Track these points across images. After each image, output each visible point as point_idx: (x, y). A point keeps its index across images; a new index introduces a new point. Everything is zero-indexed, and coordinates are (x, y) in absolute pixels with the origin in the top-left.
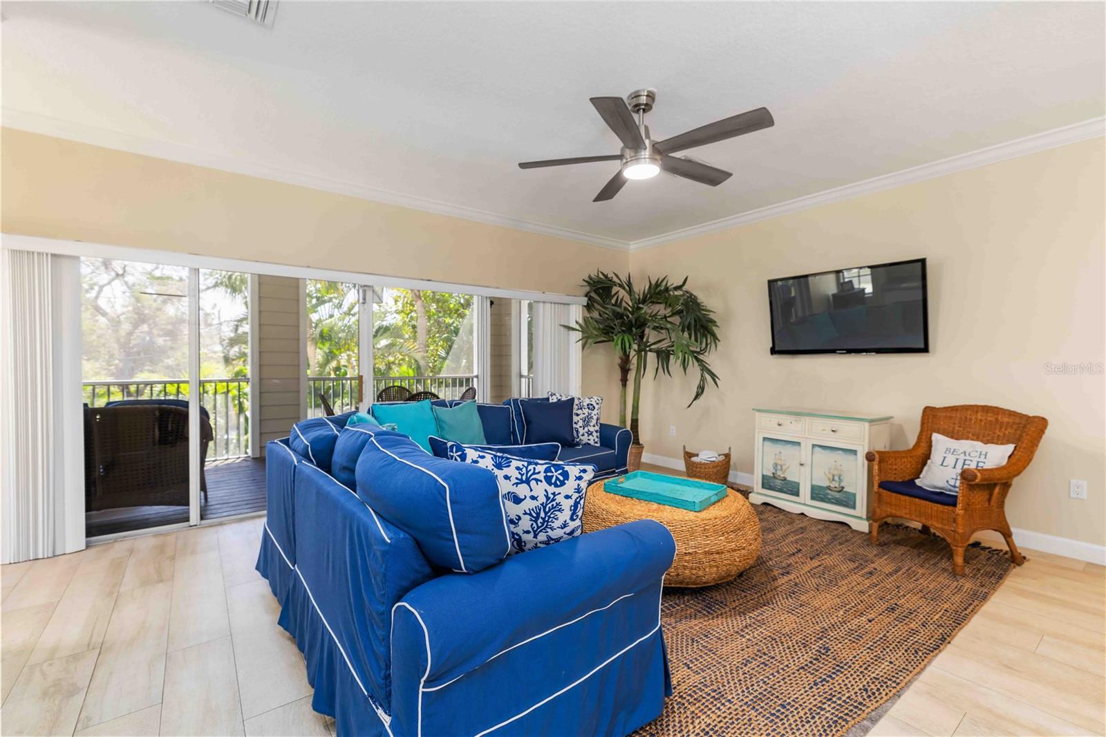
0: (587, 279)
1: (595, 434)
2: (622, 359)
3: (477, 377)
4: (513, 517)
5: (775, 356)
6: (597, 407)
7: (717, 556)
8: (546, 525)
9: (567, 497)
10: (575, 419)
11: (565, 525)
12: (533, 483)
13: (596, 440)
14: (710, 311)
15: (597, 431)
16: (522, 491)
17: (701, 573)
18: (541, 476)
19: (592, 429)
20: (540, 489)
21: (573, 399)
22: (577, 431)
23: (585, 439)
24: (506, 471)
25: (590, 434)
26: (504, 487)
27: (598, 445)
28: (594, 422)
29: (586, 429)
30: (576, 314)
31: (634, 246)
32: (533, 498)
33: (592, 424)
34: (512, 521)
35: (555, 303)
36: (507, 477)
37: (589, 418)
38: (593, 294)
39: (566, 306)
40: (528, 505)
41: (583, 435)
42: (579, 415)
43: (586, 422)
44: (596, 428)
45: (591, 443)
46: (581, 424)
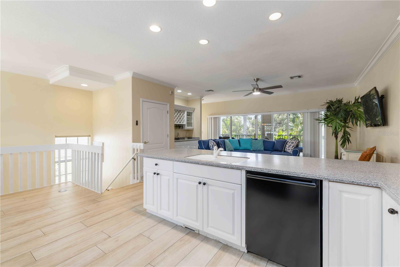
0: (328, 102)
1: (290, 150)
6: (295, 143)
13: (291, 151)
15: (291, 149)
19: (290, 148)
22: (286, 149)
23: (288, 151)
25: (289, 149)
28: (291, 147)
29: (288, 148)
33: (290, 147)
35: (312, 112)
37: (291, 145)
42: (288, 144)
43: (289, 146)
44: (292, 148)
45: (289, 152)
46: (288, 147)
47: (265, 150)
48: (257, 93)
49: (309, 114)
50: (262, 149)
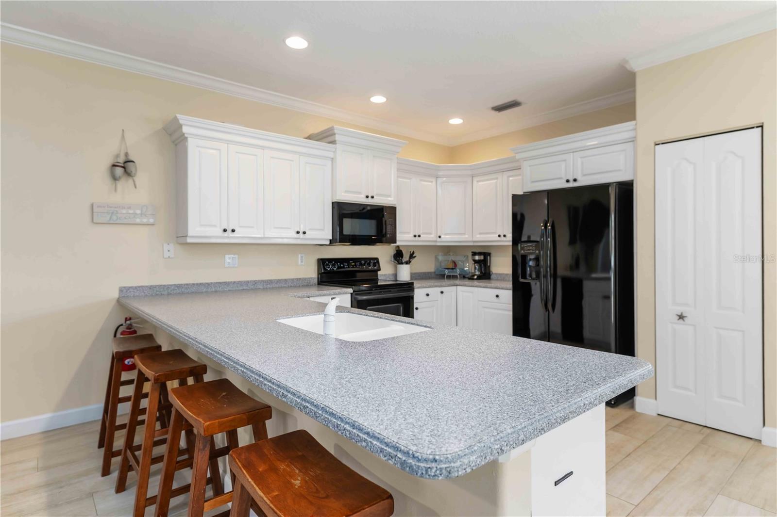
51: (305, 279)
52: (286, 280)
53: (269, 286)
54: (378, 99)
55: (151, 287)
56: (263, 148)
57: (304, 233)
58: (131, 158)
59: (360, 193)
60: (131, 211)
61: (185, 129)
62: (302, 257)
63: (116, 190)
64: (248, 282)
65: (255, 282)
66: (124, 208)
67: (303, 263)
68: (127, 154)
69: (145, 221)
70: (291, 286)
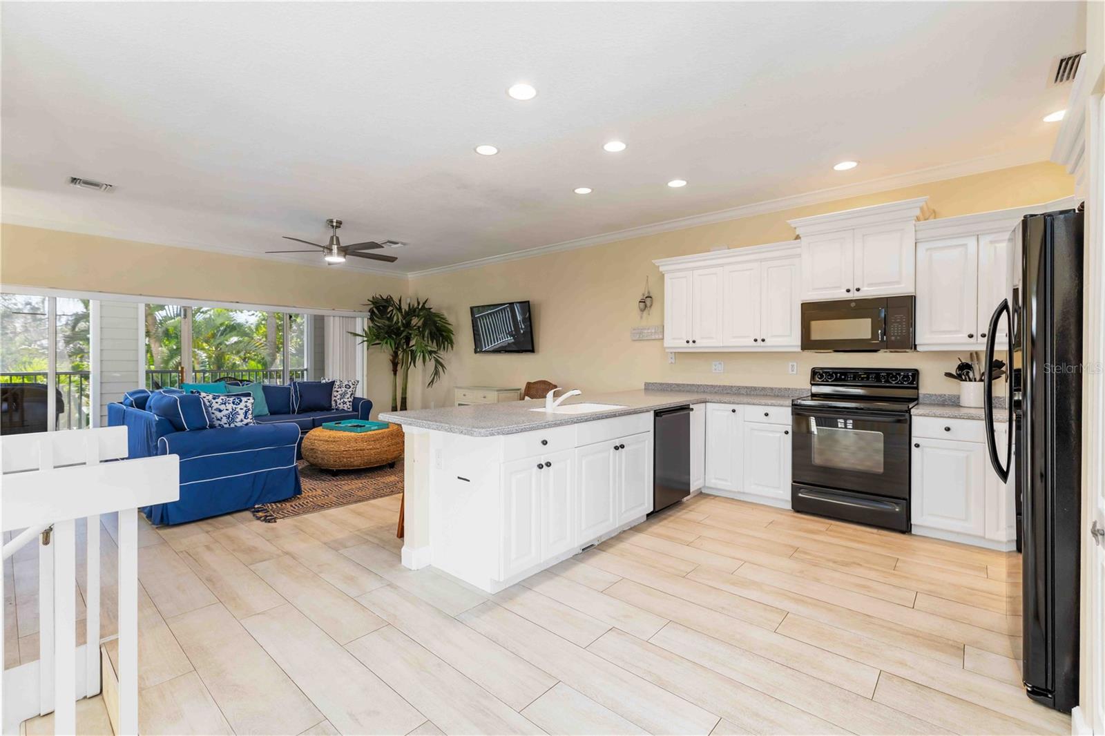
0: (371, 299)
1: (348, 403)
2: (392, 356)
3: (306, 370)
4: (219, 417)
5: (477, 354)
6: (352, 386)
7: (361, 452)
8: (233, 420)
9: (241, 409)
10: (335, 394)
11: (242, 421)
12: (227, 404)
13: (350, 407)
14: (450, 324)
15: (350, 402)
16: (222, 407)
17: (352, 460)
18: (231, 402)
19: (346, 400)
20: (230, 407)
21: (333, 382)
22: (336, 402)
23: (341, 406)
24: (217, 400)
25: (344, 403)
26: (215, 406)
27: (351, 410)
28: (349, 396)
29: (342, 401)
30: (361, 324)
31: (411, 276)
32: (227, 410)
33: (346, 397)
34: (218, 420)
35: (343, 317)
36: (217, 403)
37: (345, 393)
38: (375, 310)
39: (353, 319)
40: (225, 412)
41: (340, 404)
42: (337, 392)
43: (343, 396)
44: (350, 399)
45: (346, 408)
46: (339, 397)
47: (273, 413)
48: (336, 259)
49: (337, 319)
50: (266, 411)
51: (796, 390)
52: (772, 389)
53: (752, 393)
54: (845, 166)
55: (661, 384)
56: (722, 265)
57: (763, 340)
58: (651, 295)
59: (839, 287)
60: (649, 331)
61: (661, 269)
62: (793, 366)
63: (641, 317)
64: (732, 387)
65: (739, 388)
66: (645, 329)
67: (795, 372)
68: (649, 293)
69: (657, 337)
70: (778, 396)
